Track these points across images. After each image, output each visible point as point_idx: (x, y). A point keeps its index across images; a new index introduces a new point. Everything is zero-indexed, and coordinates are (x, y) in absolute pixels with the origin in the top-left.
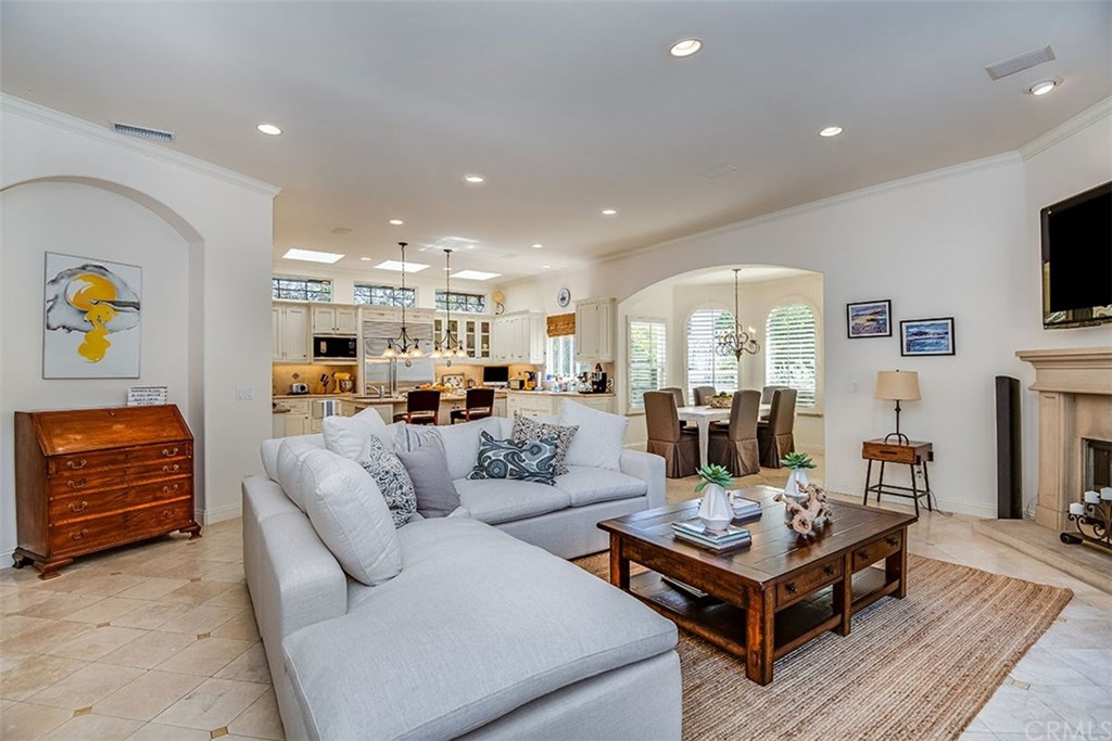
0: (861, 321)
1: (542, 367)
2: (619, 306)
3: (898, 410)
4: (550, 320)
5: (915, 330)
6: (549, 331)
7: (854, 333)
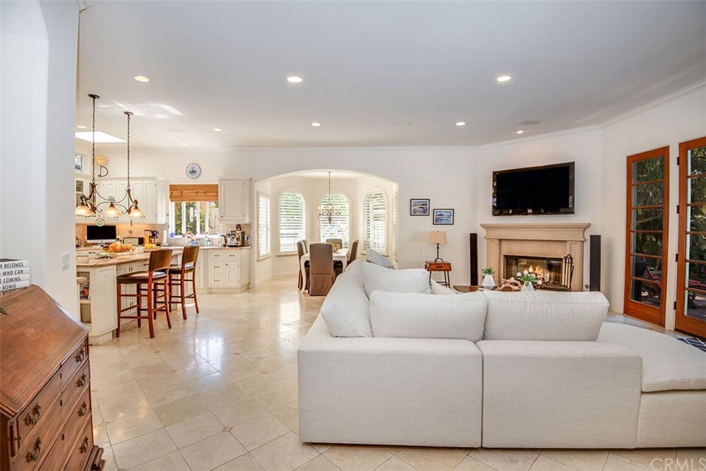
0: (417, 207)
1: (166, 226)
2: (256, 184)
3: (438, 248)
4: (173, 188)
5: (439, 213)
6: (171, 196)
7: (413, 213)
